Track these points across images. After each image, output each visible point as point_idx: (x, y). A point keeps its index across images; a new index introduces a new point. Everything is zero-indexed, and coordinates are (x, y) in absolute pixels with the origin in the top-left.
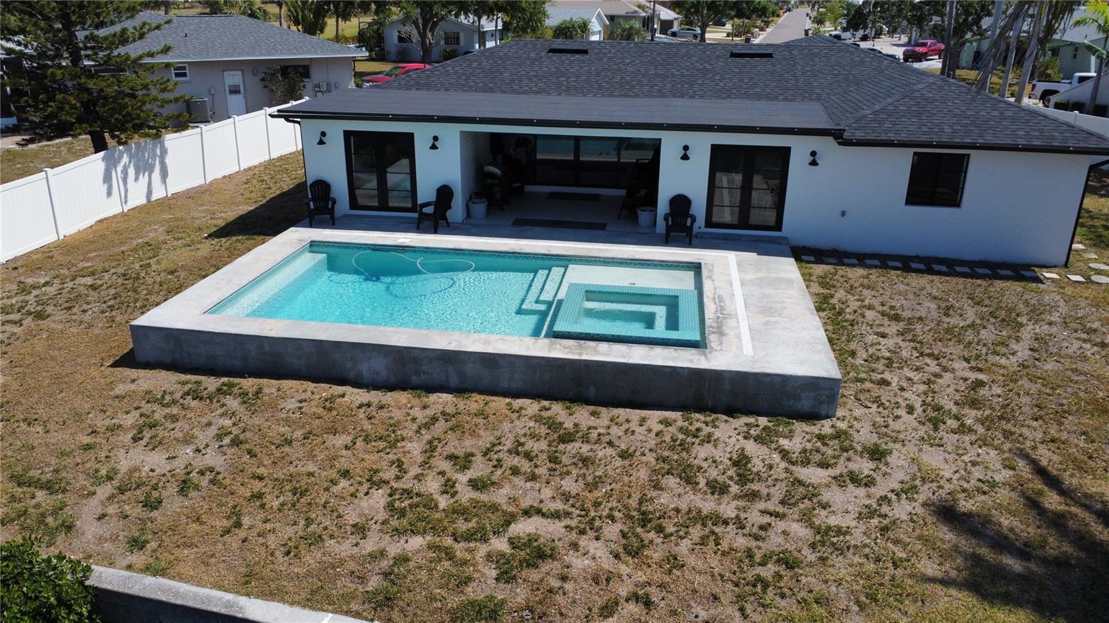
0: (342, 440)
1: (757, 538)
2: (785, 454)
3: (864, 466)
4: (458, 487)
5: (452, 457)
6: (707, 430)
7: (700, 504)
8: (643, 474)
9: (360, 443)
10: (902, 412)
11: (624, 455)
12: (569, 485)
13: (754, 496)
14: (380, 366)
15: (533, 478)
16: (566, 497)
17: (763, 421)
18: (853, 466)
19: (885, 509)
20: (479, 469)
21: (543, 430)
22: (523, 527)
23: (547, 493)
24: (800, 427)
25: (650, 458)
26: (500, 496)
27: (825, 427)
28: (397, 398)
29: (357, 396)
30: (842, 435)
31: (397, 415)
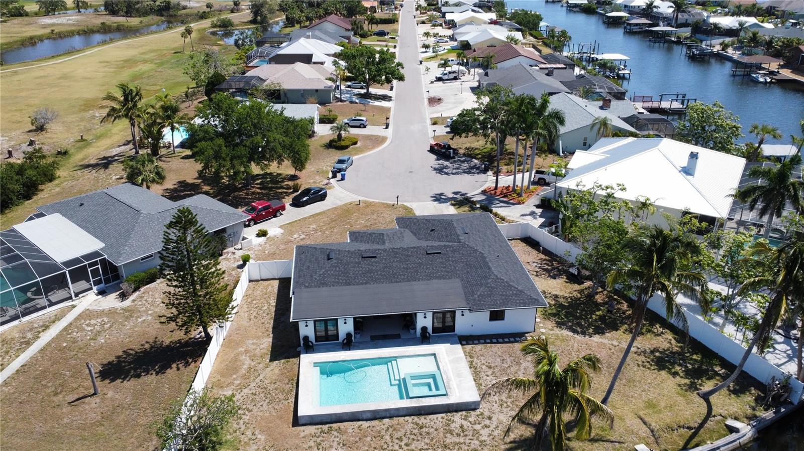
0: (369, 439)
1: (469, 446)
2: (470, 422)
3: (487, 422)
4: (403, 447)
5: (397, 438)
6: (452, 418)
7: (456, 440)
8: (441, 434)
9: (374, 439)
10: (494, 404)
11: (436, 430)
12: (427, 441)
13: (466, 435)
14: (369, 416)
15: (418, 440)
16: (427, 444)
17: (464, 413)
18: (485, 423)
19: (493, 433)
20: (405, 441)
21: (415, 426)
23: (423, 444)
24: (472, 413)
25: (442, 429)
27: (478, 412)
28: (375, 423)
29: (365, 424)
30: (482, 414)
31: (378, 428)
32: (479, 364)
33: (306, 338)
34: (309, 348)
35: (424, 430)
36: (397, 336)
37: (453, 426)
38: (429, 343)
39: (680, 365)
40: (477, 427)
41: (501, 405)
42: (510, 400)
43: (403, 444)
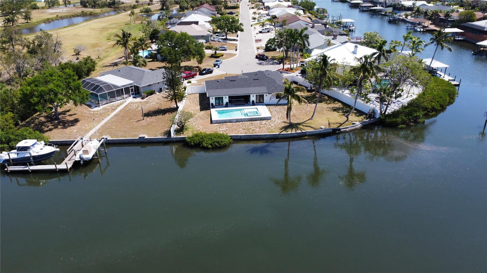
2: (268, 122)
3: (274, 122)
8: (259, 125)
14: (235, 121)
19: (275, 125)
20: (247, 126)
22: (252, 129)
24: (269, 120)
26: (250, 127)
28: (237, 123)
29: (234, 123)
30: (272, 120)
32: (272, 110)
33: (212, 104)
34: (213, 107)
35: (253, 124)
36: (244, 105)
37: (263, 123)
38: (255, 106)
40: (271, 123)
41: (279, 119)
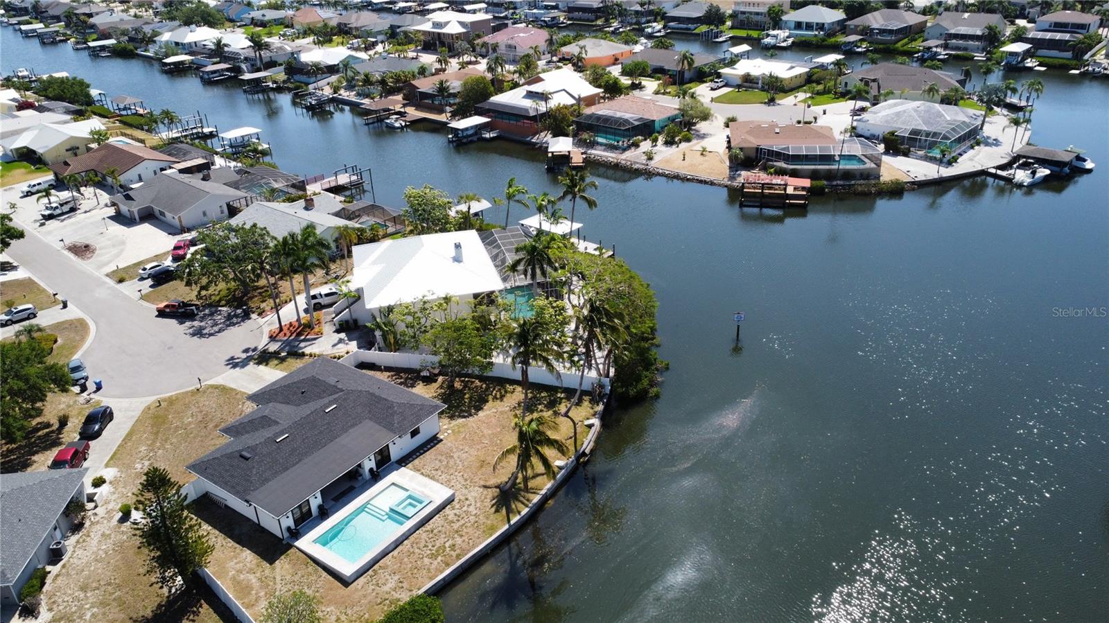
0: (406, 559)
1: (470, 522)
5: (424, 547)
6: (446, 514)
7: (460, 524)
8: (448, 527)
9: (410, 557)
11: (442, 526)
13: (463, 517)
15: (437, 539)
18: (467, 503)
19: (477, 506)
20: (429, 544)
21: (428, 533)
24: (454, 503)
25: (445, 524)
27: (456, 500)
28: (400, 548)
29: (395, 553)
30: (460, 500)
31: (406, 550)
32: (428, 471)
35: (435, 531)
37: (450, 517)
39: (540, 404)
40: (465, 509)
41: (466, 488)
42: (468, 482)
43: (430, 547)
